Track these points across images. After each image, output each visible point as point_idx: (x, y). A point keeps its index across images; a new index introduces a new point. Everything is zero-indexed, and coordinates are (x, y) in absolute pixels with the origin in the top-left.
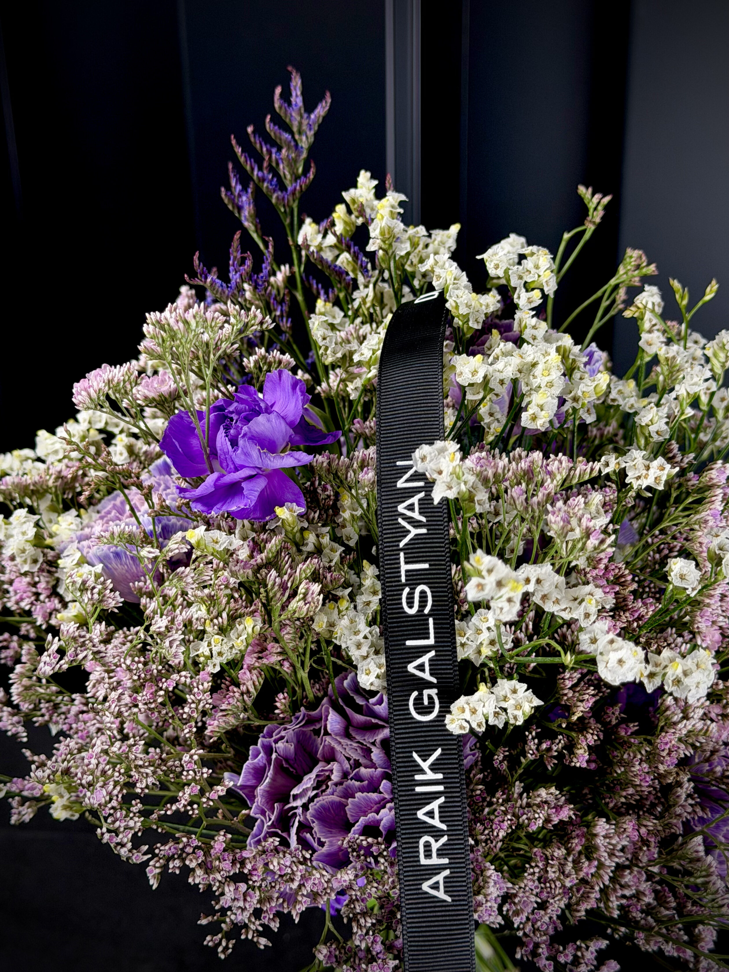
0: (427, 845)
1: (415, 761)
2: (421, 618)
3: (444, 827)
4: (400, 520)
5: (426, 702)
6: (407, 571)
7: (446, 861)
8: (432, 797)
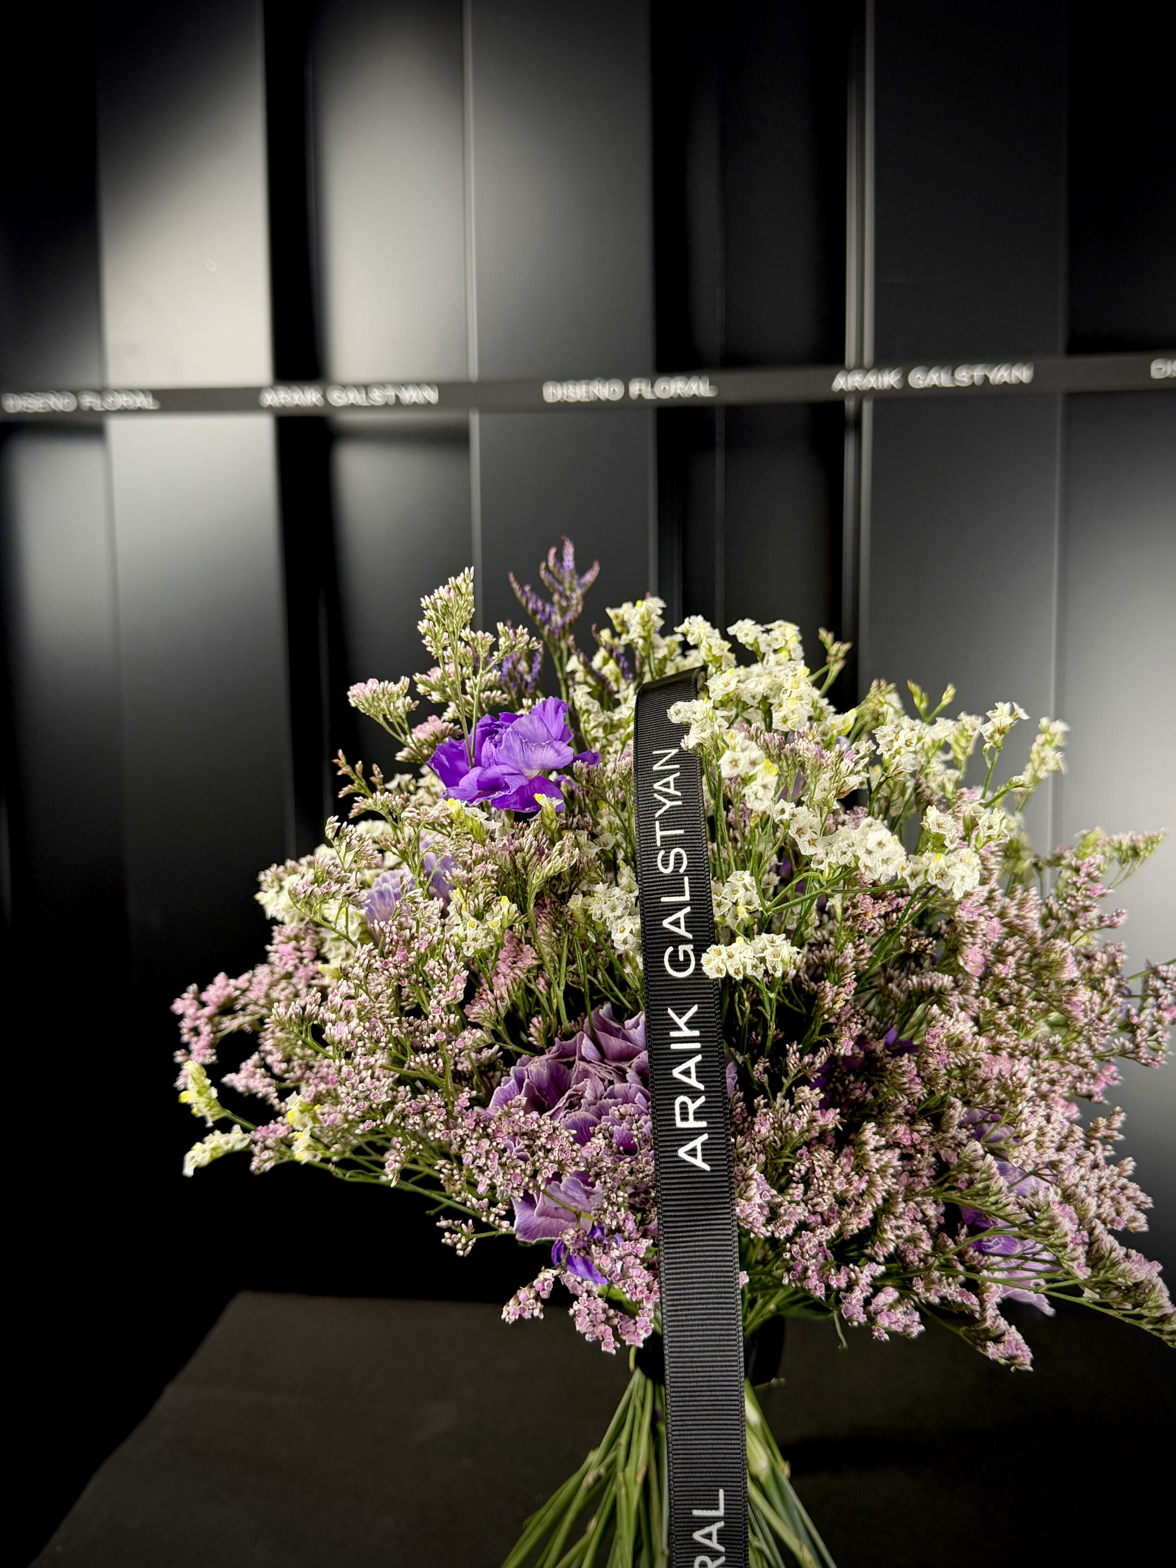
0: (684, 1107)
1: (671, 1019)
2: (676, 877)
3: (701, 1087)
4: (656, 795)
5: (681, 958)
6: (662, 837)
7: (703, 1124)
8: (688, 1055)
